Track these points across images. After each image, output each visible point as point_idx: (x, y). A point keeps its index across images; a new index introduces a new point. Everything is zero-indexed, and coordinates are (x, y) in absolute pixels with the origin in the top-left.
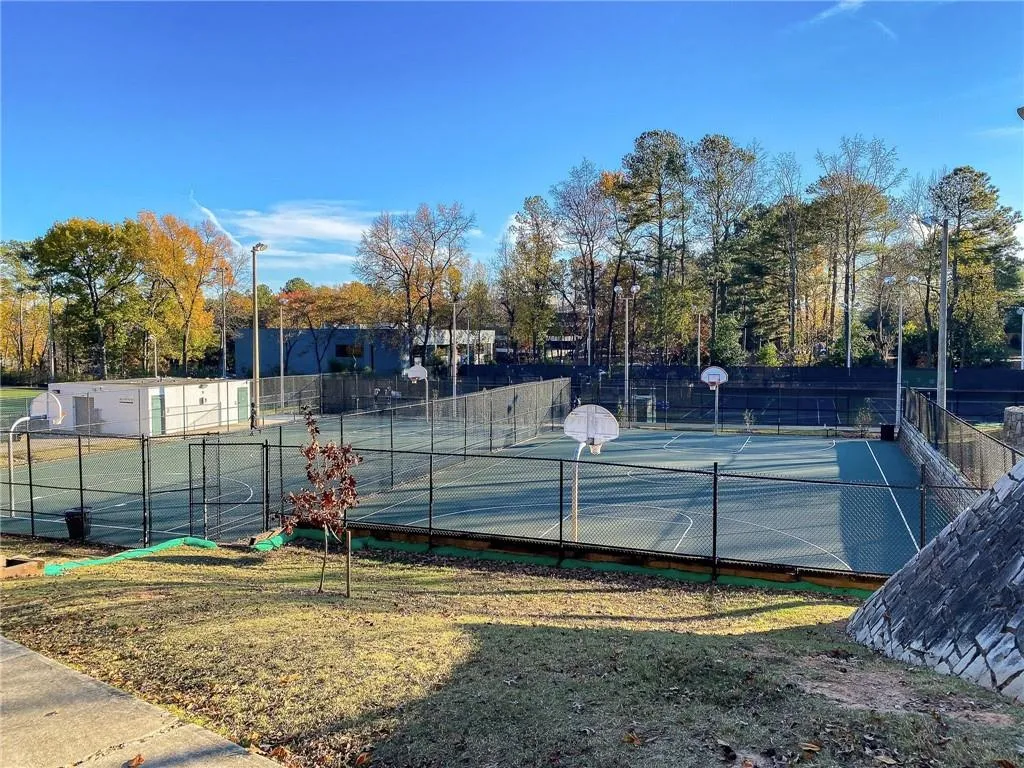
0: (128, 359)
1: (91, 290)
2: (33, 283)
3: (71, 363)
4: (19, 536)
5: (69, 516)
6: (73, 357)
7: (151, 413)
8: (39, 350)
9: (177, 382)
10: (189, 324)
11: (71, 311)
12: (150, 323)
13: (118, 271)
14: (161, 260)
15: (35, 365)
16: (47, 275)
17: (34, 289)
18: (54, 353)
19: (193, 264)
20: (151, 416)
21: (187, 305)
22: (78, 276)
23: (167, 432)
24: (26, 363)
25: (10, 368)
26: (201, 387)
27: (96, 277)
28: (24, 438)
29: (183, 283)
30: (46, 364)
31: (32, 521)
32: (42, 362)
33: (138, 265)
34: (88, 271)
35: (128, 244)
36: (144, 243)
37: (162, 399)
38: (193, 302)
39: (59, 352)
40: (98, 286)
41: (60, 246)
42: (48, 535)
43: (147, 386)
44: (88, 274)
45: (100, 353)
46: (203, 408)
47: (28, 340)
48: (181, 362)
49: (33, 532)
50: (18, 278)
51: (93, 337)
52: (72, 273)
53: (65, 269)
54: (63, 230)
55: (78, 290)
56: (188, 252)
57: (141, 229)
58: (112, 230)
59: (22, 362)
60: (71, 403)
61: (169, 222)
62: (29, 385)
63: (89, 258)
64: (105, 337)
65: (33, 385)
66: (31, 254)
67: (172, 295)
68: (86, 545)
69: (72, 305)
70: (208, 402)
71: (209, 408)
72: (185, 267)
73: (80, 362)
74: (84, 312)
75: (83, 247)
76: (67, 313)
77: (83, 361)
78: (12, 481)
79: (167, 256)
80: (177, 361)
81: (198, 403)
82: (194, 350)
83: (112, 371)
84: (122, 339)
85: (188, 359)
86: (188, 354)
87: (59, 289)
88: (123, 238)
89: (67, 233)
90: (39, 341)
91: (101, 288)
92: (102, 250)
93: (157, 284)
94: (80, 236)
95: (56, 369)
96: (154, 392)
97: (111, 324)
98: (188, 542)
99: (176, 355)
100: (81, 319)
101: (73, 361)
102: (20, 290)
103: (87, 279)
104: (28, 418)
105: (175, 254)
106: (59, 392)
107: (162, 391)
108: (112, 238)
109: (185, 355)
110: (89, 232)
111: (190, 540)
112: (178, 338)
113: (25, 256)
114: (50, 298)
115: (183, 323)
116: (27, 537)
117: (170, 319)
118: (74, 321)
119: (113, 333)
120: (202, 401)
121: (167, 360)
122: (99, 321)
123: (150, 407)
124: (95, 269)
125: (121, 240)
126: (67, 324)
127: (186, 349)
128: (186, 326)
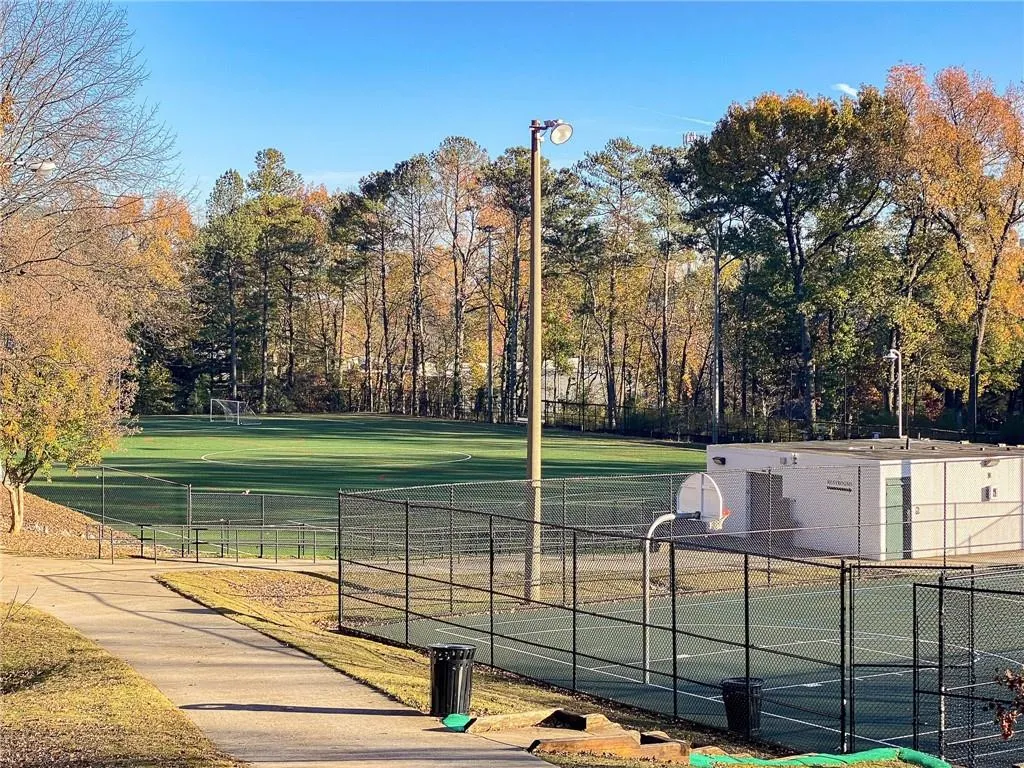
0: (856, 389)
1: (791, 241)
2: (688, 230)
3: (749, 394)
4: (654, 714)
5: (727, 689)
6: (755, 381)
7: (883, 512)
8: (694, 363)
9: (937, 451)
10: (986, 312)
11: (754, 285)
12: (904, 312)
13: (844, 199)
14: (931, 173)
15: (685, 395)
16: (713, 215)
17: (689, 242)
18: (721, 373)
19: (998, 176)
20: (883, 520)
21: (983, 267)
22: (767, 213)
23: (914, 555)
24: (671, 391)
25: (643, 401)
26: (985, 464)
27: (801, 214)
28: (665, 547)
29: (976, 219)
30: (707, 393)
31: (675, 692)
32: (698, 391)
33: (883, 184)
34: (785, 201)
35: (866, 140)
36: (896, 136)
37: (906, 483)
38: (995, 262)
39: (730, 370)
40: (804, 232)
41: (737, 153)
42: (698, 719)
43: (879, 455)
44: (785, 207)
45: (802, 374)
46: (988, 509)
47: (675, 342)
48: (966, 397)
49: (675, 712)
50: (662, 219)
51: (792, 340)
52: (758, 207)
53: (745, 200)
54: (744, 119)
55: (767, 244)
56: (988, 148)
57: (893, 105)
58: (834, 112)
59: (665, 389)
60: (743, 484)
61: (952, 86)
62: (674, 437)
63: (789, 175)
64: (814, 338)
65: (683, 437)
66: (685, 172)
67: (950, 245)
68: (752, 743)
69: (755, 274)
70: (998, 498)
71: (1003, 510)
72: (981, 186)
73: (767, 392)
74: (777, 287)
75: (778, 153)
76: (745, 289)
77: (773, 388)
78: (648, 622)
79: (945, 161)
80: (959, 393)
81: (979, 497)
82: (994, 370)
83: (825, 413)
84: (848, 345)
85: (981, 390)
86: (983, 378)
87: (731, 243)
88: (855, 129)
89: (752, 126)
90: (695, 349)
91: (808, 237)
92: (814, 158)
93: (919, 224)
94: (775, 132)
95: (723, 405)
96: (890, 470)
97: (827, 312)
98: (905, 756)
99: (956, 381)
100: (771, 302)
101: (754, 389)
102: (665, 246)
103: (783, 220)
104: (672, 517)
105: (961, 156)
106: (723, 461)
107: (906, 468)
108: (835, 130)
109: (974, 383)
110: (792, 120)
111: (909, 753)
112: (961, 343)
113: (674, 176)
114: (717, 259)
115: (972, 308)
116: (667, 717)
117: (945, 301)
118: (758, 305)
119: (831, 331)
120: (986, 494)
121: (939, 390)
122: (805, 308)
123: (883, 503)
124: (799, 196)
125: (851, 133)
126: (745, 311)
127: (978, 368)
128: (977, 316)
